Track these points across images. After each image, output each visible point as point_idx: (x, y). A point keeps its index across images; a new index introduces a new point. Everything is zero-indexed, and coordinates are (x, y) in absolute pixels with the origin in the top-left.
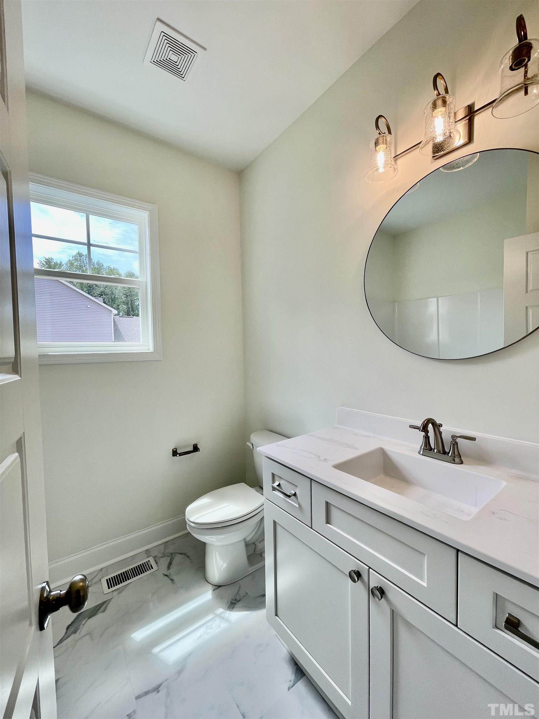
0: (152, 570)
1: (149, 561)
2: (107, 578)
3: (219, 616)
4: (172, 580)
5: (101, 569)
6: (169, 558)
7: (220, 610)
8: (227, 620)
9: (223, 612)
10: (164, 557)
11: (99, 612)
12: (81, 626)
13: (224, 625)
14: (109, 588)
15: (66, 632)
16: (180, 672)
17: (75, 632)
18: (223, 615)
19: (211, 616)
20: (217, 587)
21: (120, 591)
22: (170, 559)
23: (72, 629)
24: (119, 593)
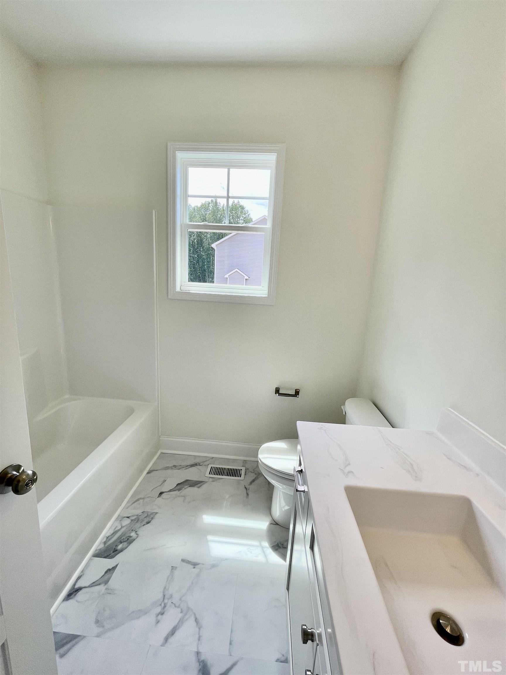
0: (239, 478)
1: (242, 470)
2: (213, 466)
3: (263, 548)
4: (248, 494)
5: (213, 457)
6: (255, 476)
7: (266, 544)
8: (266, 556)
9: (266, 547)
10: (253, 473)
11: (196, 486)
12: (183, 489)
13: (261, 558)
14: (209, 474)
15: (175, 487)
16: (214, 566)
17: (179, 490)
18: (265, 549)
19: (256, 543)
20: (275, 523)
21: (214, 480)
22: (255, 478)
23: (179, 487)
24: (213, 481)
